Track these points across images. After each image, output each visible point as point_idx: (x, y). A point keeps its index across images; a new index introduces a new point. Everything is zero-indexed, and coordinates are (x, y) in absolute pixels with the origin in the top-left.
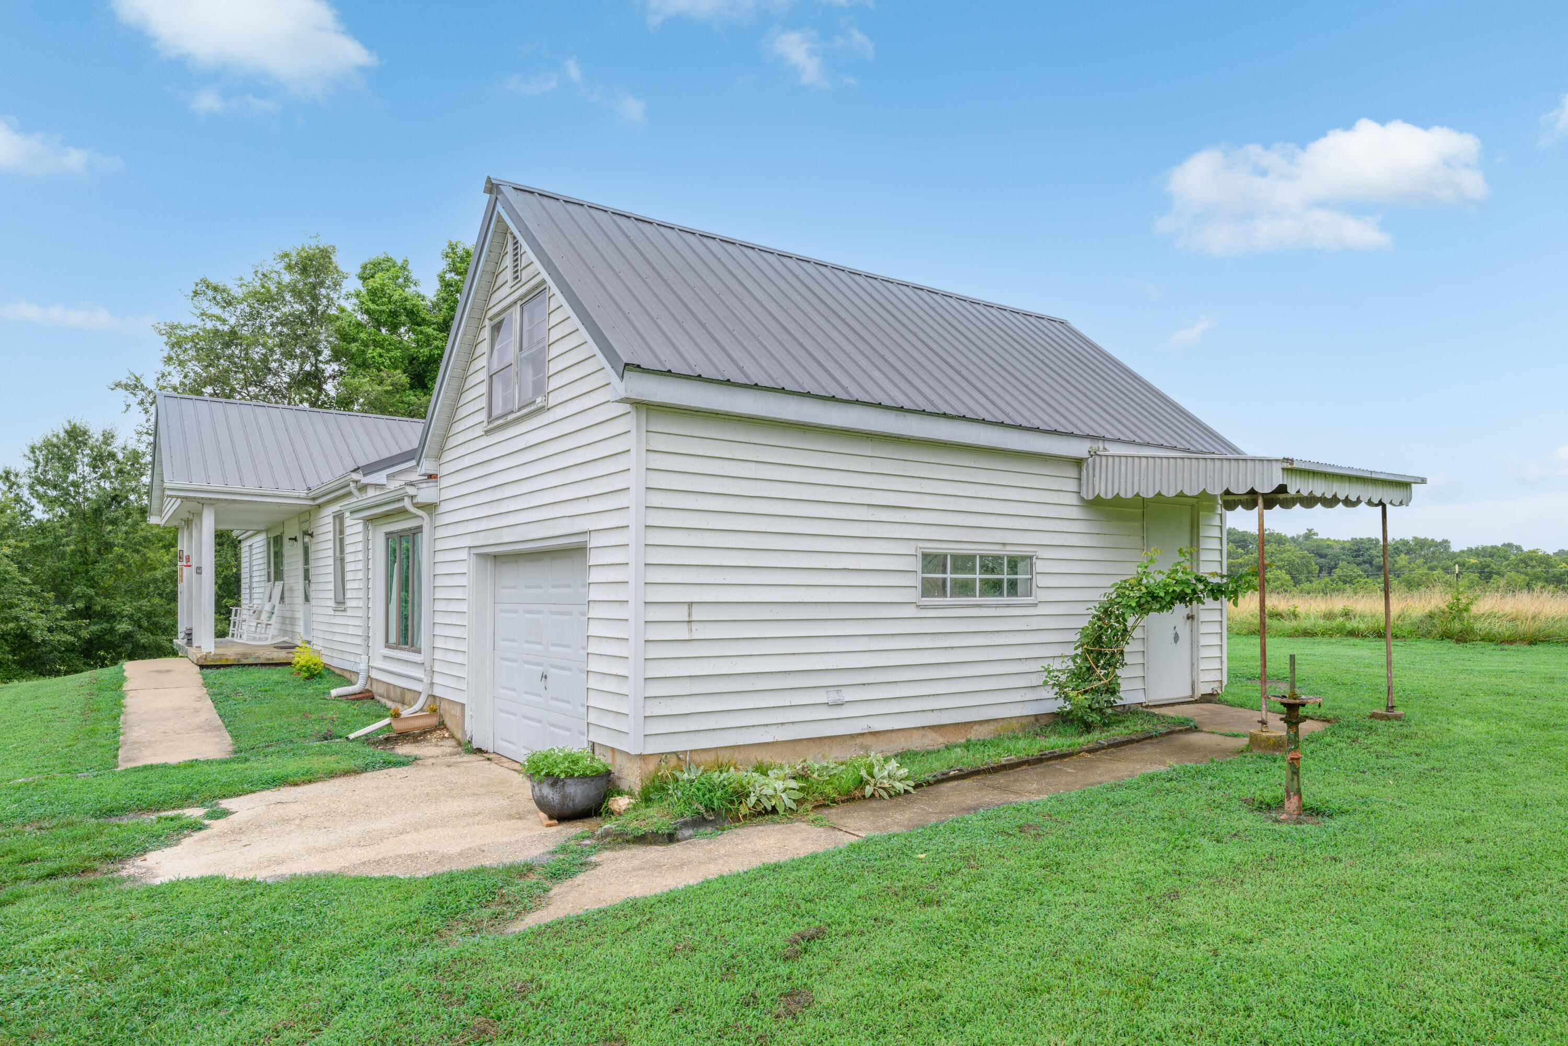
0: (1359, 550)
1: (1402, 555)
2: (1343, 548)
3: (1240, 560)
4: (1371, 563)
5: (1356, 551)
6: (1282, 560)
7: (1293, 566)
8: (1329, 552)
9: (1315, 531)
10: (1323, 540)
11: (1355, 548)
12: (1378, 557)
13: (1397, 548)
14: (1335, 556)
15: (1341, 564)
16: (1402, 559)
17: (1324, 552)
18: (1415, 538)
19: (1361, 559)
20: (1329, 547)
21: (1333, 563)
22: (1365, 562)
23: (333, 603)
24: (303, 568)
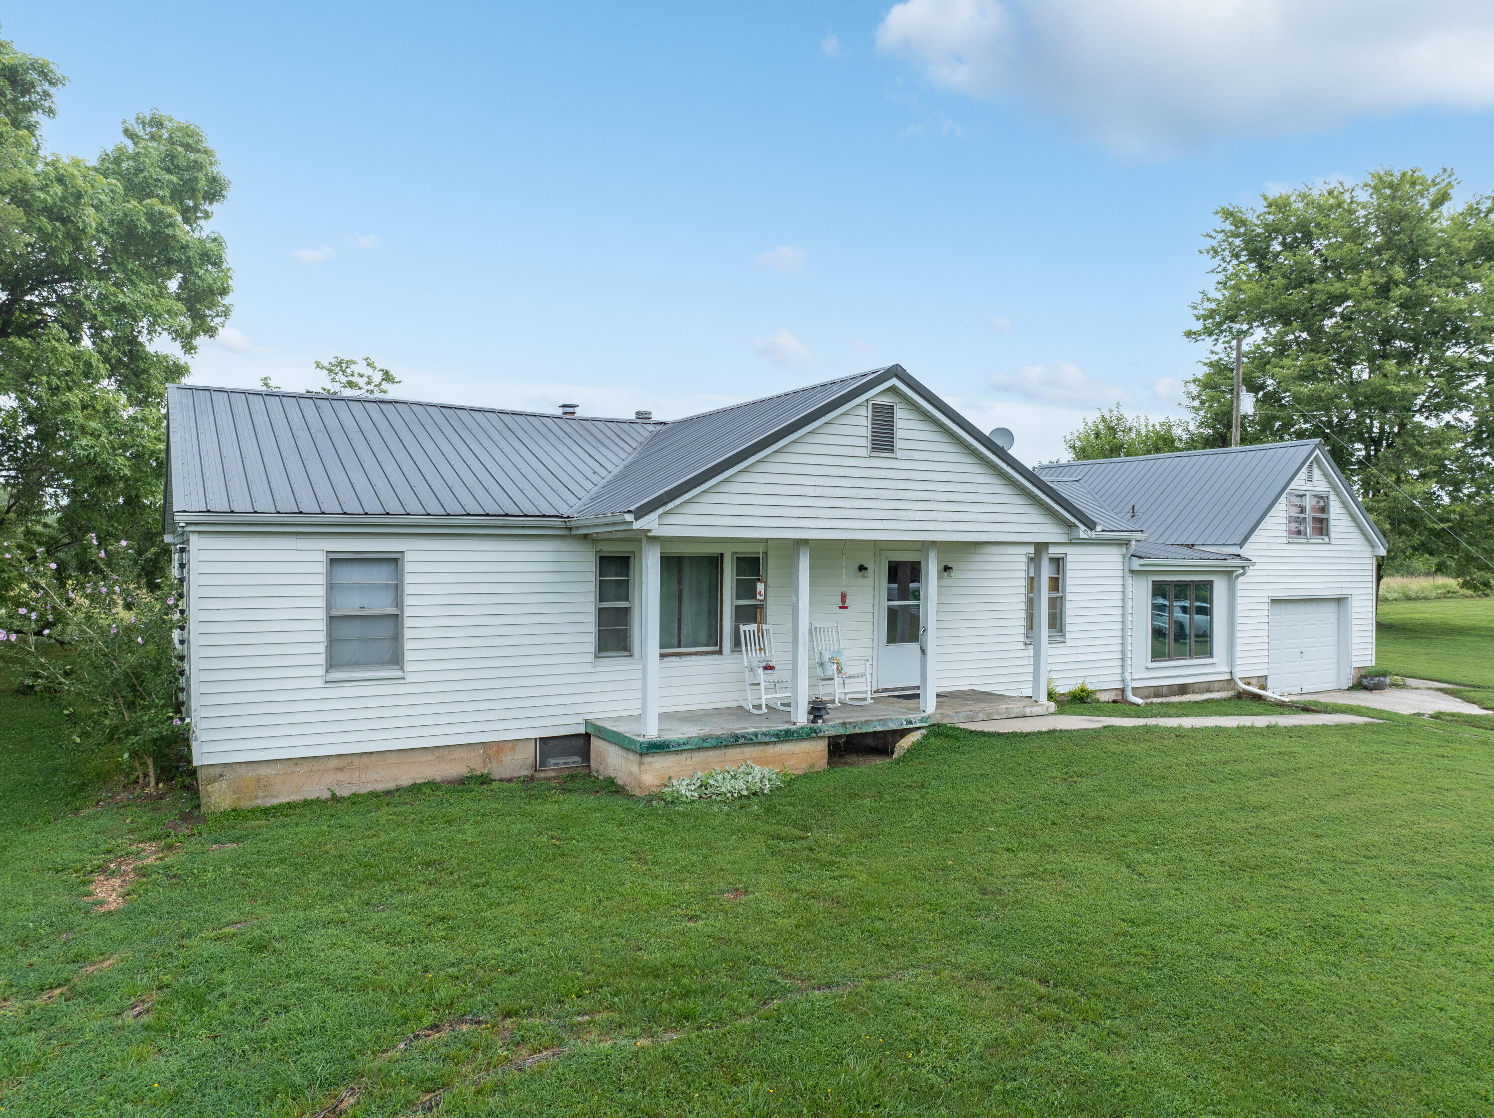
23: (1022, 638)
24: (885, 604)
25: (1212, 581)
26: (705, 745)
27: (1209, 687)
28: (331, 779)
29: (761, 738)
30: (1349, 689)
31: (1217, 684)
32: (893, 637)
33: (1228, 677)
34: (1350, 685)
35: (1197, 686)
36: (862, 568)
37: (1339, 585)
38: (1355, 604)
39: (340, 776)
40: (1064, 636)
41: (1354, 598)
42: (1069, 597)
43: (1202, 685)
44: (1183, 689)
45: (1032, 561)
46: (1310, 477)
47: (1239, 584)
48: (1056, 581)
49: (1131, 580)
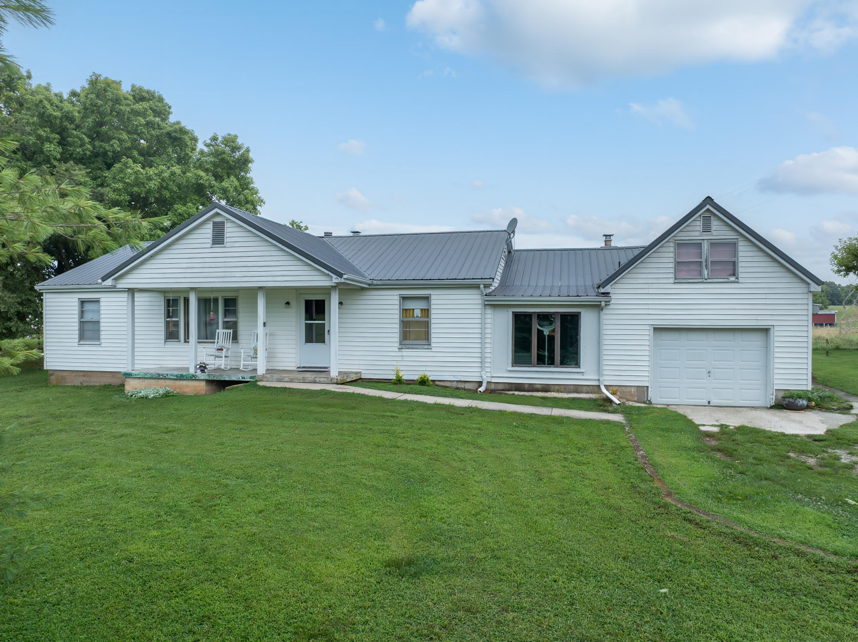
23: (397, 345)
24: (303, 322)
25: (580, 313)
26: (146, 376)
27: (577, 389)
28: (82, 379)
29: (169, 377)
30: (772, 407)
31: (585, 388)
32: (309, 339)
33: (596, 383)
34: (773, 403)
35: (563, 387)
36: (288, 303)
37: (754, 317)
38: (776, 334)
39: (85, 379)
40: (430, 345)
41: (776, 328)
42: (433, 321)
43: (569, 387)
44: (546, 388)
45: (404, 298)
46: (707, 229)
47: (607, 316)
48: (426, 312)
49: (489, 311)
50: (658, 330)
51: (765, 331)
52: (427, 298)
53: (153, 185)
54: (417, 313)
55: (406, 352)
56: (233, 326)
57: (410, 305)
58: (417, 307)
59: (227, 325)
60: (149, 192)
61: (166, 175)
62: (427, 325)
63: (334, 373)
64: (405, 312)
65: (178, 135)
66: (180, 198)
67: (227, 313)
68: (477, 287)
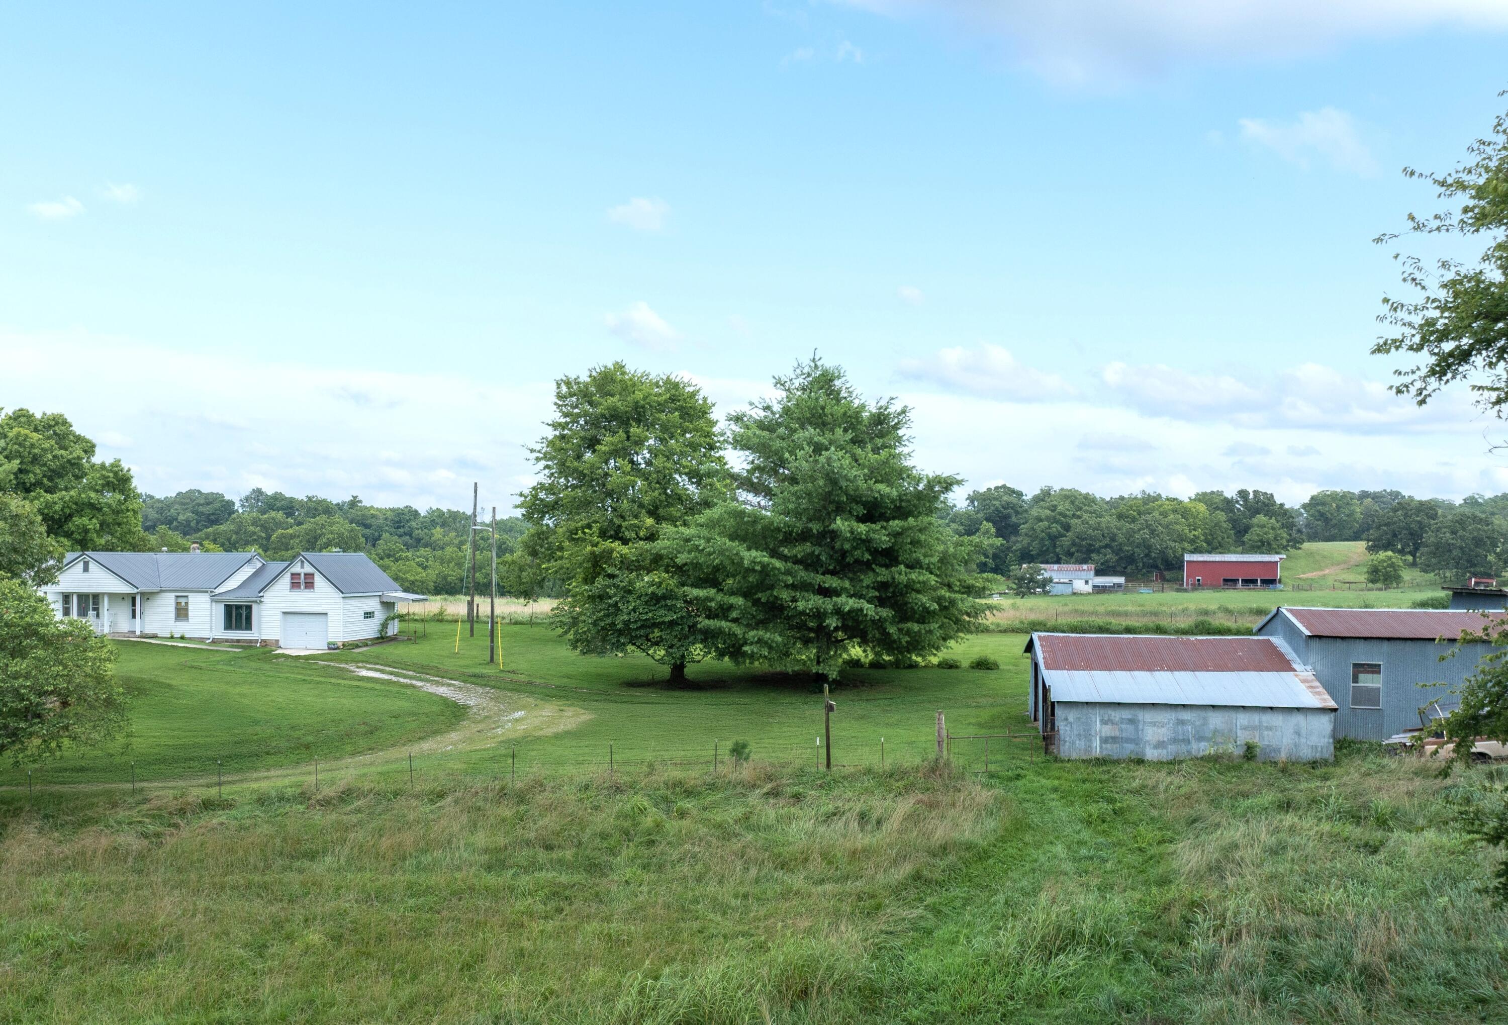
0: (400, 522)
1: (438, 528)
2: (386, 519)
3: (290, 531)
4: (411, 535)
5: (397, 522)
6: (332, 533)
7: (343, 538)
8: (373, 522)
9: (360, 498)
10: (366, 508)
11: (397, 519)
12: (417, 529)
13: (434, 520)
14: (378, 526)
15: (386, 536)
16: (438, 532)
17: (369, 522)
18: (449, 511)
19: (401, 530)
20: (373, 516)
21: (377, 534)
22: (405, 534)
23: (174, 619)
24: (131, 608)
25: (251, 605)
27: (251, 641)
30: (328, 649)
31: (253, 640)
32: (128, 617)
33: (258, 638)
34: (328, 647)
35: (246, 640)
36: (123, 598)
37: (322, 608)
38: (330, 616)
40: (188, 619)
41: (330, 613)
42: (189, 608)
43: (249, 640)
44: (238, 641)
45: (177, 597)
46: (302, 567)
47: (263, 606)
48: (187, 603)
49: (214, 604)
50: (284, 613)
51: (326, 614)
52: (187, 597)
53: (57, 507)
54: (183, 604)
55: (178, 624)
56: (96, 609)
57: (180, 600)
58: (183, 601)
59: (94, 609)
60: (55, 512)
61: (67, 498)
62: (187, 610)
63: (138, 633)
64: (178, 603)
65: (76, 461)
66: (78, 512)
67: (94, 603)
68: (207, 592)
